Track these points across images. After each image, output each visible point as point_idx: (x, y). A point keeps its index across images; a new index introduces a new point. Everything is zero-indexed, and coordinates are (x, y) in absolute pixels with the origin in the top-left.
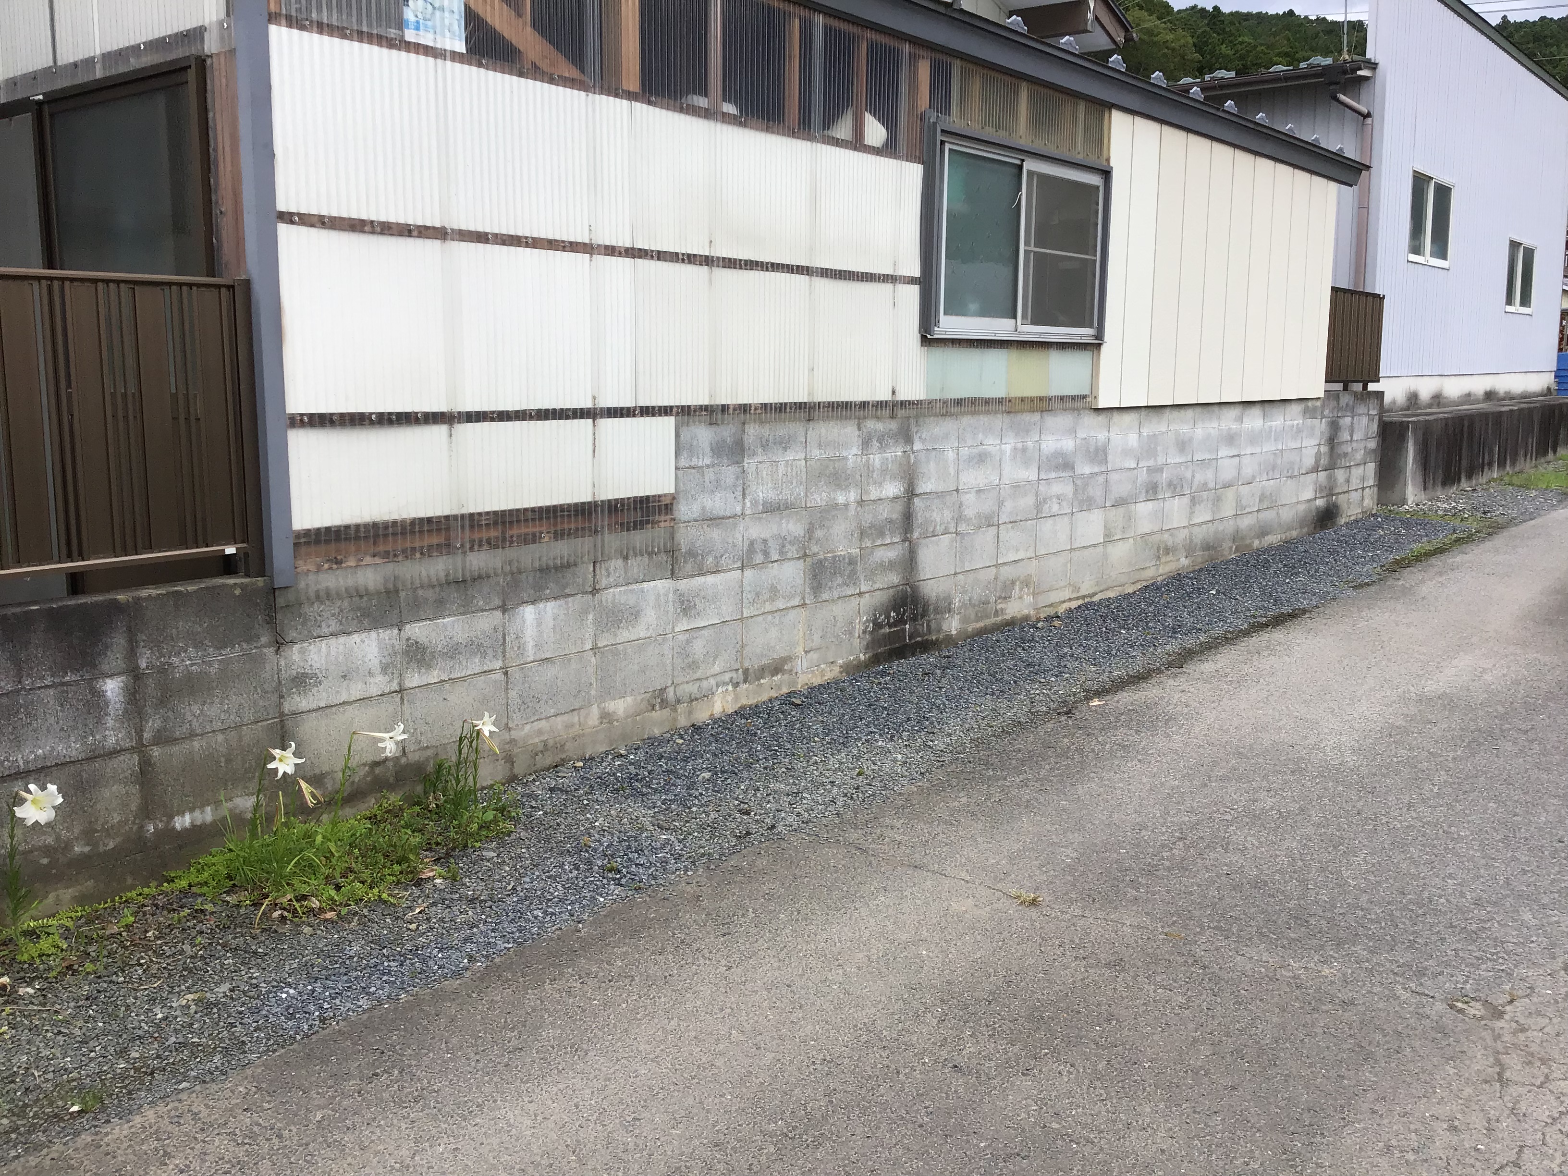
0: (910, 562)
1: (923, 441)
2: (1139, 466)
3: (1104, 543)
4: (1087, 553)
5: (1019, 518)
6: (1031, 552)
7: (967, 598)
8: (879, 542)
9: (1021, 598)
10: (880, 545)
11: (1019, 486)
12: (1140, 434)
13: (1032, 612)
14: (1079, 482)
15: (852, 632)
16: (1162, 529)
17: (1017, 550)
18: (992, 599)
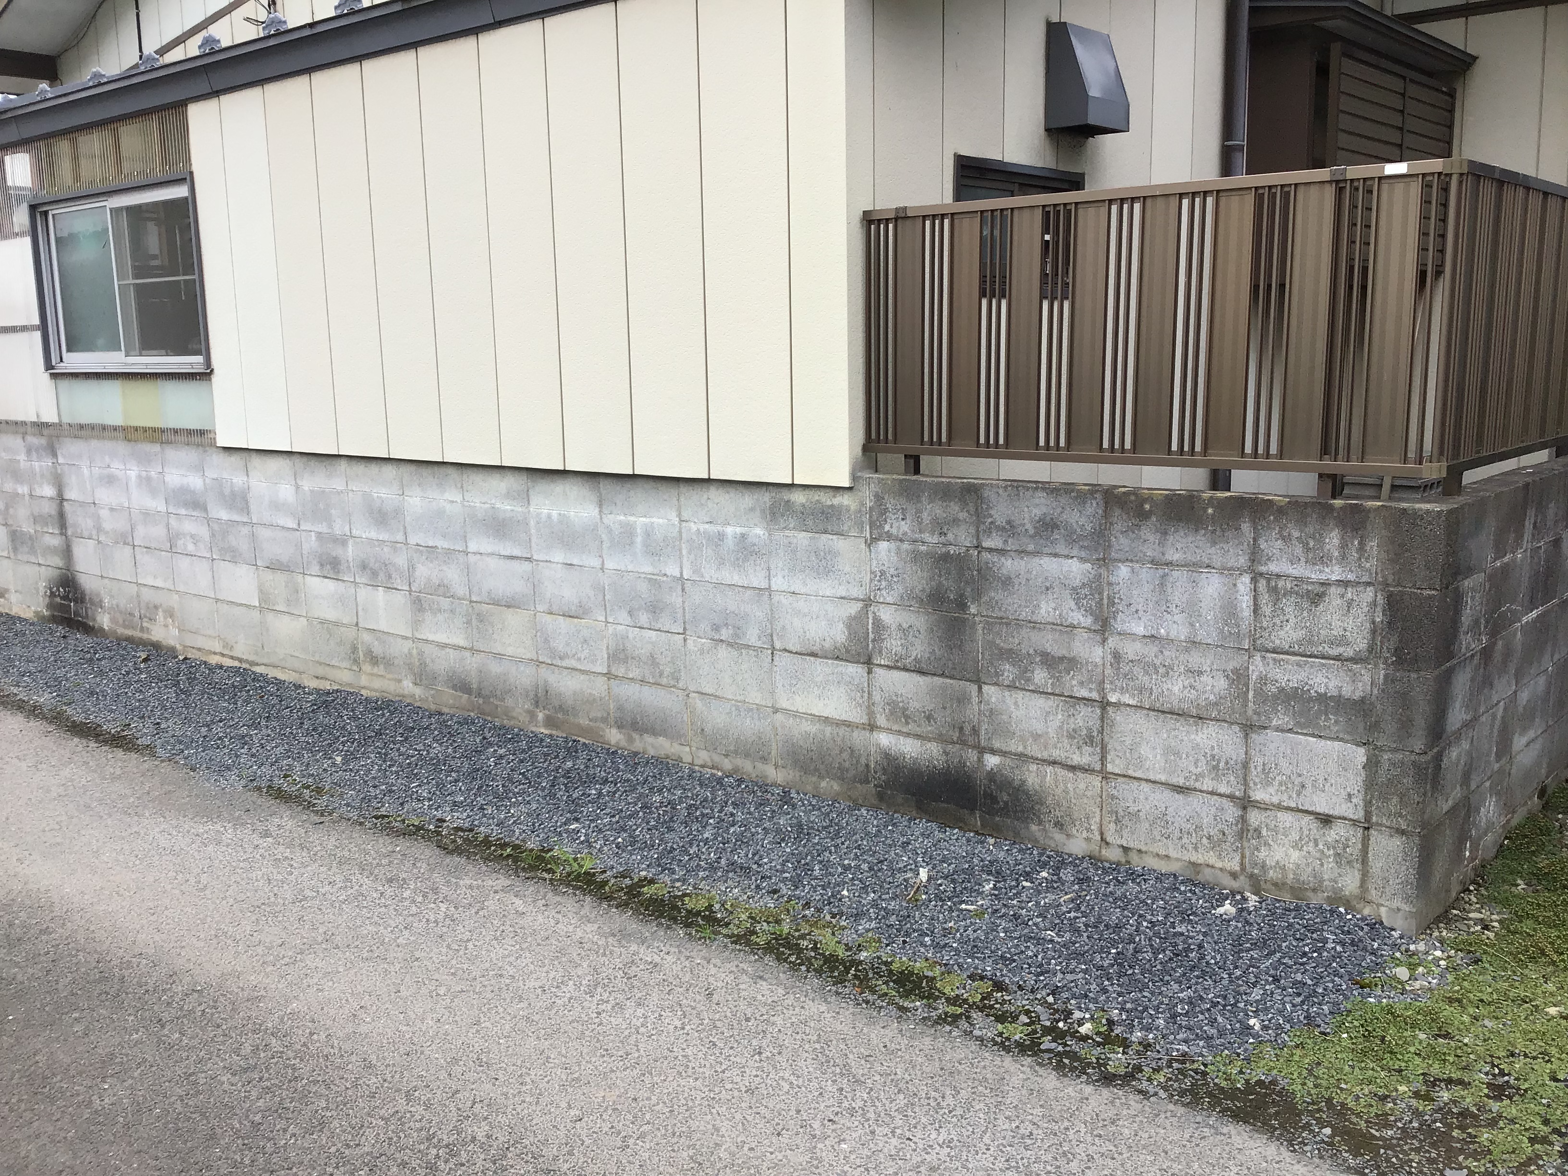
0: (67, 552)
1: (64, 456)
2: (302, 528)
3: (261, 609)
4: (238, 611)
5: (153, 546)
6: (169, 585)
7: (114, 602)
8: (45, 529)
9: (166, 626)
10: (47, 532)
11: (148, 514)
12: (297, 487)
13: (178, 646)
14: (216, 527)
15: (37, 589)
16: (357, 625)
17: (155, 577)
18: (137, 614)
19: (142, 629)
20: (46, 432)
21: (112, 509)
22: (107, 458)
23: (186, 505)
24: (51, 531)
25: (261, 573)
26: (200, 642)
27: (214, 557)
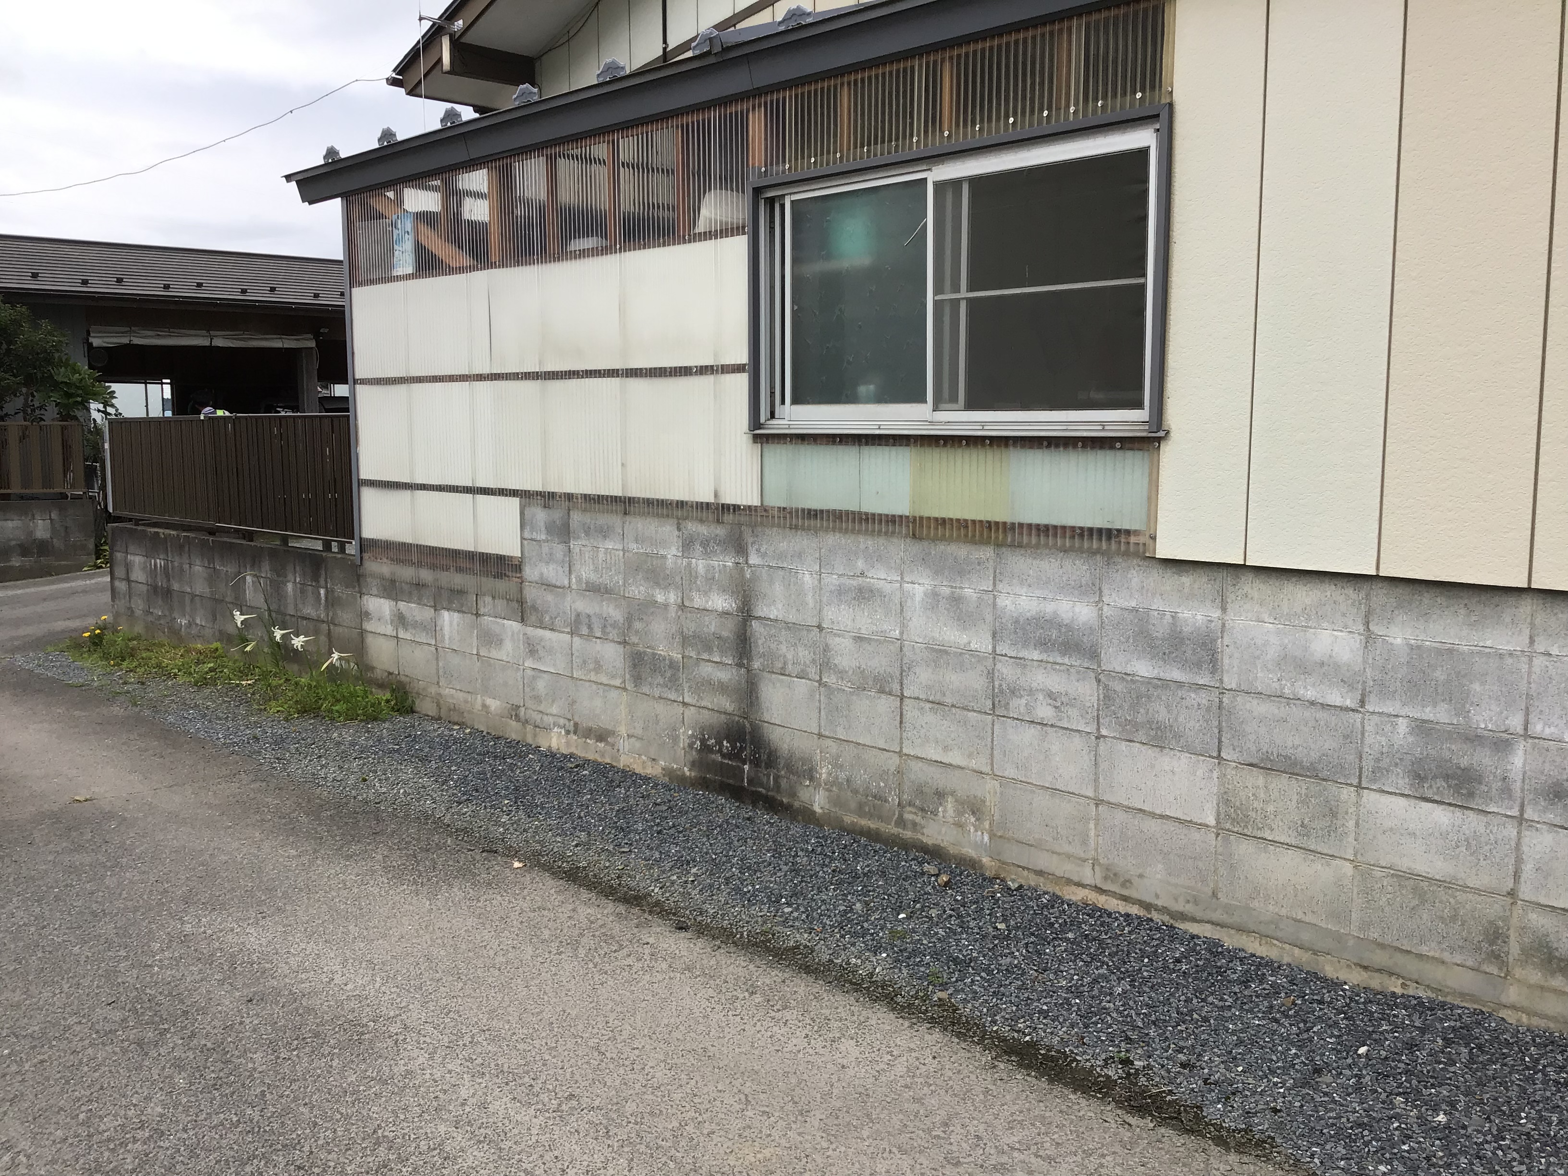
0: (747, 692)
1: (763, 555)
2: (1369, 707)
3: (1219, 830)
4: (1153, 826)
5: (948, 700)
6: (980, 763)
7: (842, 776)
8: (705, 656)
9: (960, 825)
10: (709, 661)
11: (946, 652)
12: (1369, 638)
13: (985, 860)
14: (1118, 686)
15: (675, 739)
16: (1512, 894)
17: (946, 749)
18: (893, 799)
19: (901, 822)
20: (729, 518)
21: (859, 639)
22: (860, 564)
23: (1044, 644)
24: (717, 659)
25: (1230, 772)
26: (1043, 861)
27: (1104, 732)
